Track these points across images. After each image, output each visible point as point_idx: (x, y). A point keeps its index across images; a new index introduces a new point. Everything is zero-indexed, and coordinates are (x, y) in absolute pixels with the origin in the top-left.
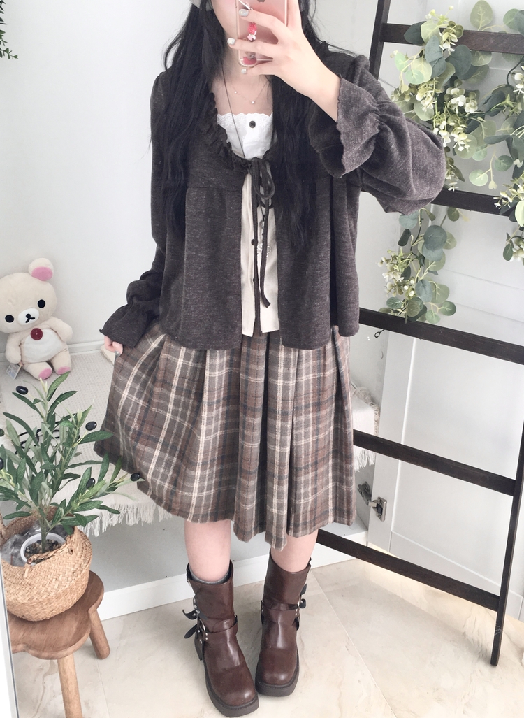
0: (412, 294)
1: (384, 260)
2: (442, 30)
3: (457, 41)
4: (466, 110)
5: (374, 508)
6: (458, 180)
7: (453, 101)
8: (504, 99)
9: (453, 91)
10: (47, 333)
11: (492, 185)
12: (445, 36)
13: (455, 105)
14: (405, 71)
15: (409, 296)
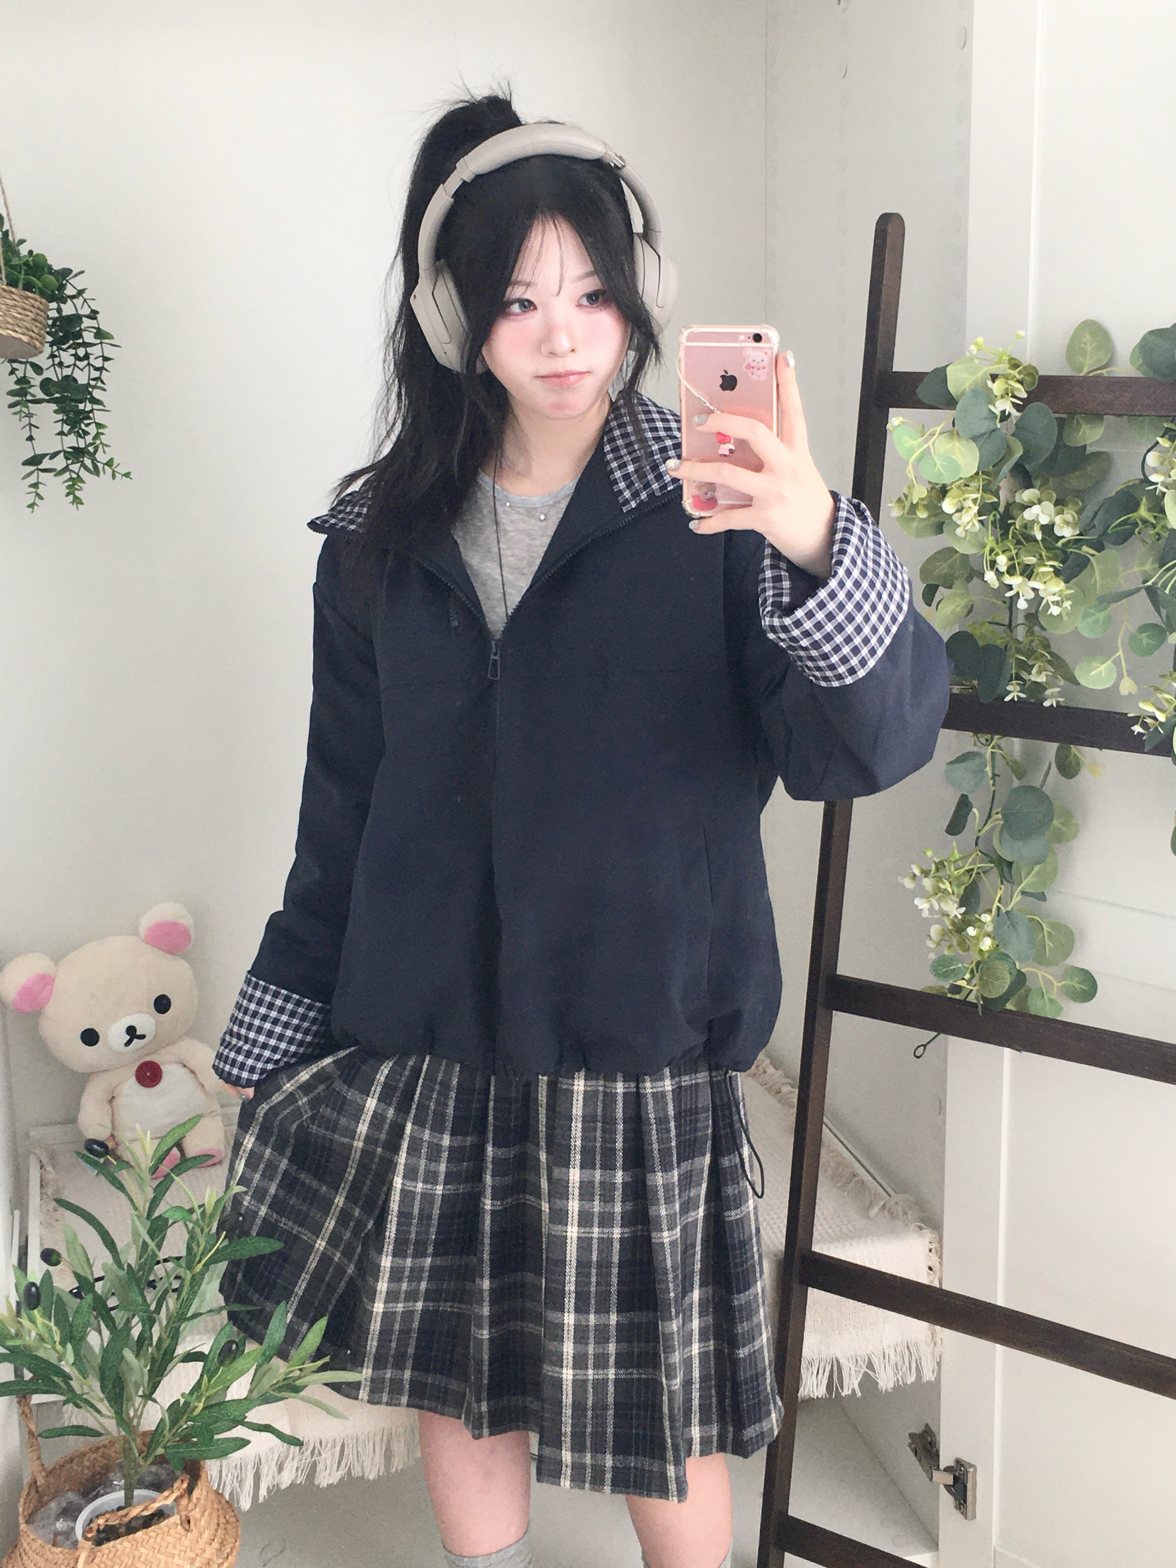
0: (987, 944)
1: (917, 872)
2: (994, 377)
3: (1025, 395)
4: (1058, 531)
5: (947, 1487)
6: (1062, 682)
7: (1028, 515)
8: (1136, 507)
9: (1027, 495)
10: (171, 1073)
11: (1127, 686)
12: (997, 388)
13: (1033, 522)
14: (919, 460)
15: (981, 951)
